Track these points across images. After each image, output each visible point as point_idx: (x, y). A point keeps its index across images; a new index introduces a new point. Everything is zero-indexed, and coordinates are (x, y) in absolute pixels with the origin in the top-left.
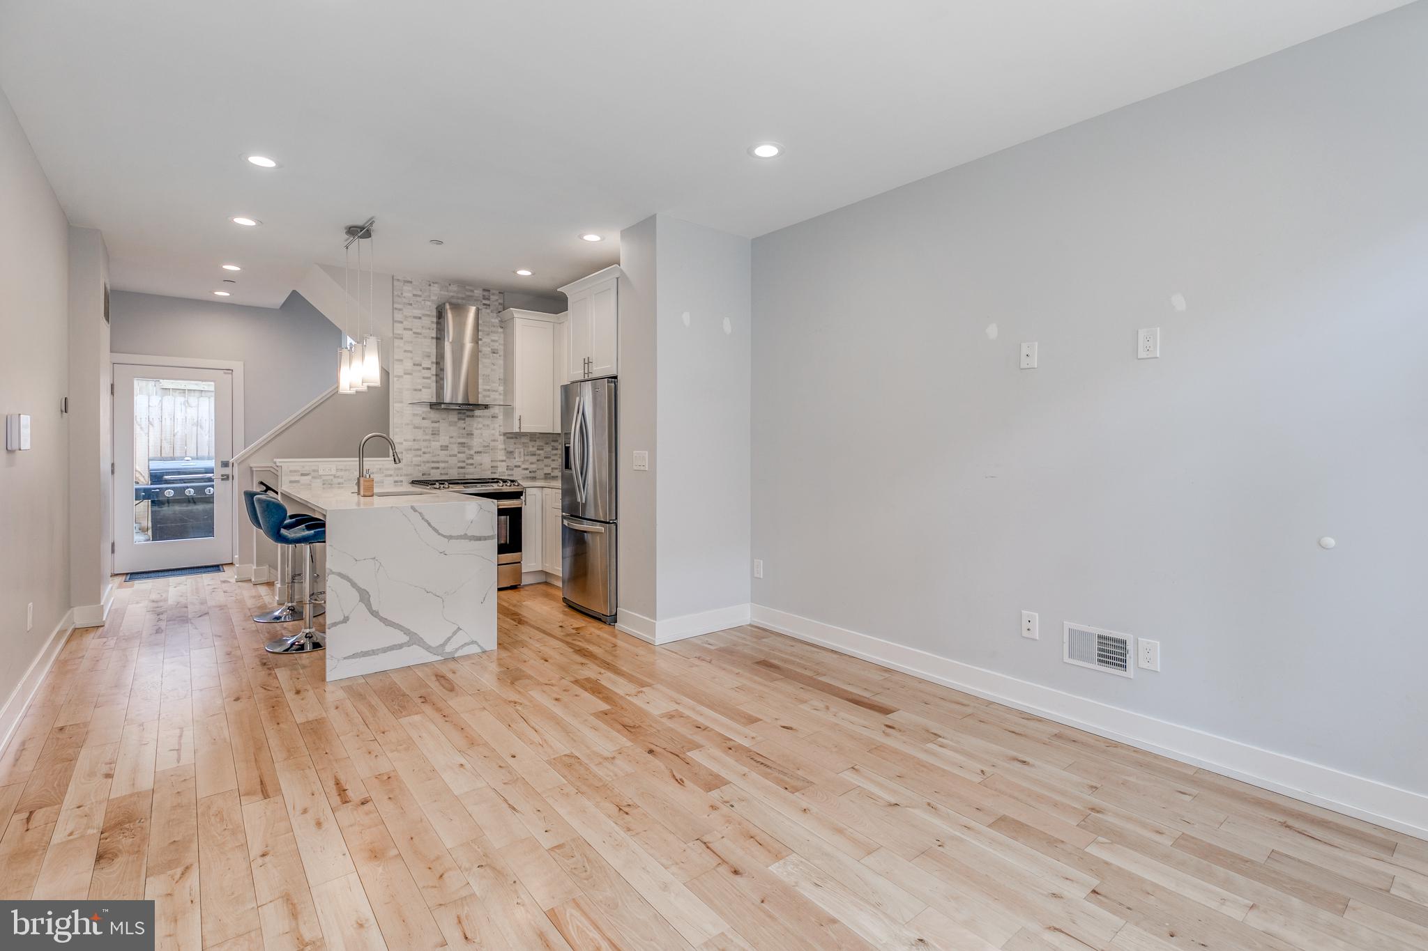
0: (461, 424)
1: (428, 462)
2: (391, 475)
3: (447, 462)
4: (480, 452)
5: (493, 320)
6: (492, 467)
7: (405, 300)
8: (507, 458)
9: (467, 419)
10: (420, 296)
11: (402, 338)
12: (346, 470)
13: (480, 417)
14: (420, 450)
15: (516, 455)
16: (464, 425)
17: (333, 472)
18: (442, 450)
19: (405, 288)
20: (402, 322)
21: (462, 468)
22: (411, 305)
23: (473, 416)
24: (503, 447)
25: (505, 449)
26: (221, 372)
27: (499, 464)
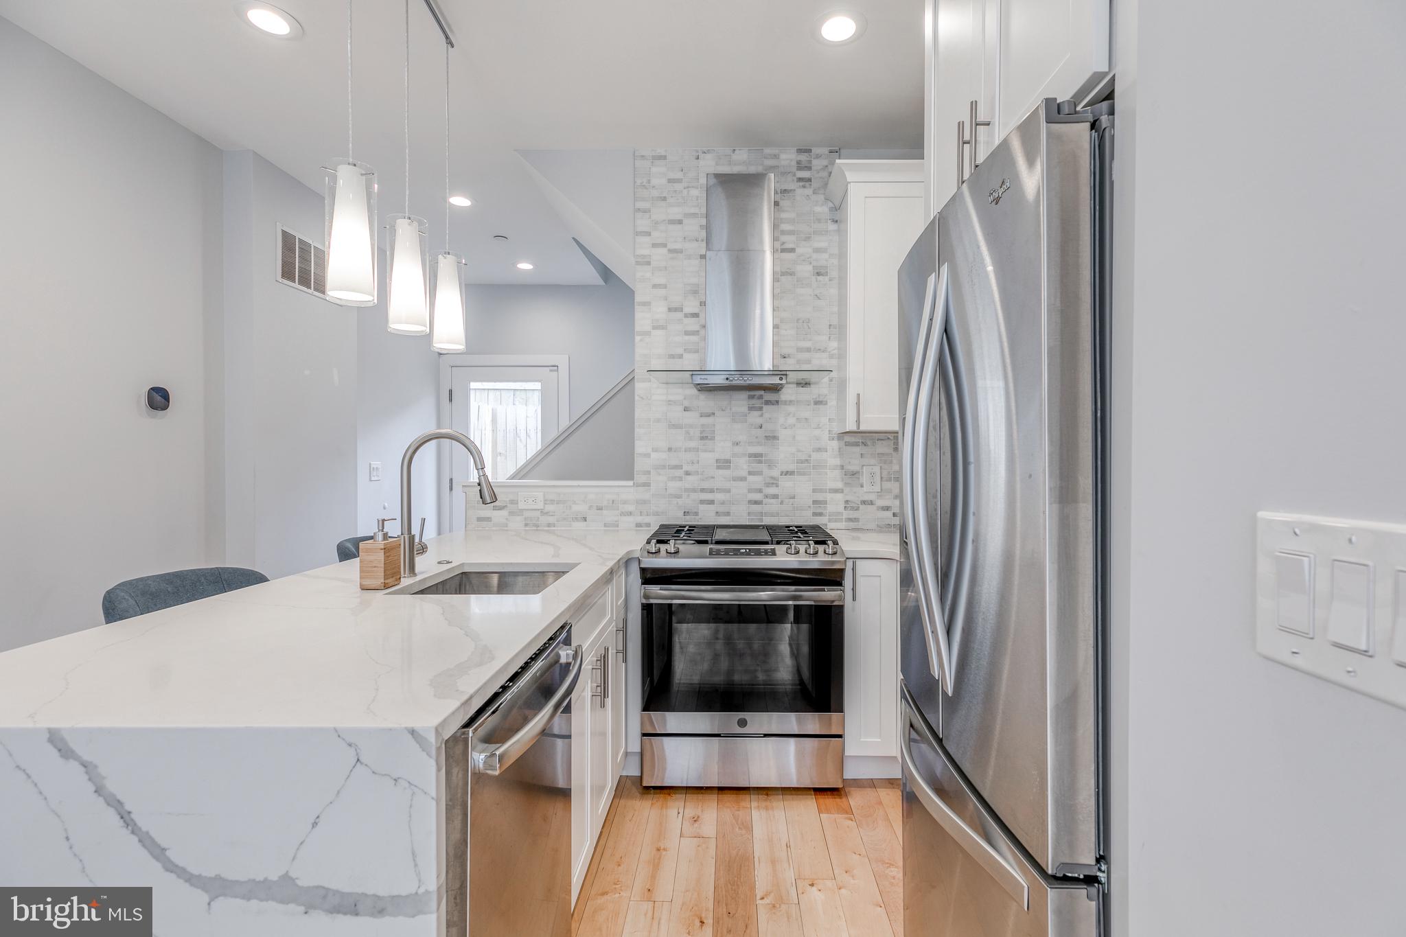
0: (754, 417)
1: (694, 490)
2: (630, 514)
3: (729, 491)
4: (792, 473)
5: (818, 209)
6: (815, 502)
7: (655, 193)
8: (847, 484)
9: (765, 408)
10: (679, 181)
11: (649, 263)
12: (559, 502)
13: (791, 402)
14: (680, 467)
15: (865, 479)
16: (759, 421)
17: (540, 505)
18: (718, 468)
19: (654, 170)
20: (649, 234)
21: (756, 502)
22: (664, 199)
23: (777, 402)
24: (838, 462)
25: (842, 467)
26: (548, 369)
27: (829, 496)
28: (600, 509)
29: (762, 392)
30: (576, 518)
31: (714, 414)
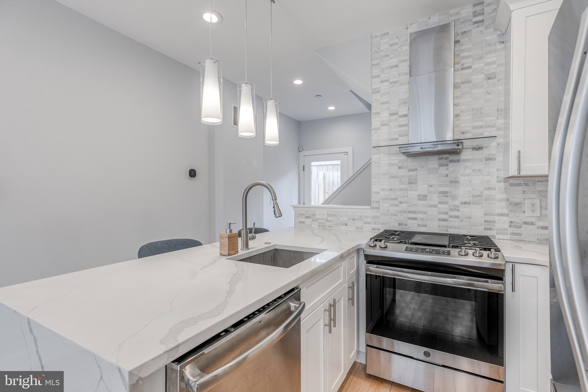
0: (443, 170)
1: (405, 212)
2: (369, 223)
3: (426, 213)
4: (469, 203)
5: (489, 38)
6: (485, 221)
7: (382, 54)
8: (511, 211)
9: (450, 164)
10: (396, 44)
11: (379, 92)
12: (334, 216)
13: (468, 160)
14: (397, 199)
15: (527, 207)
16: (446, 172)
17: (325, 217)
18: (419, 200)
19: (382, 41)
20: (379, 76)
21: (444, 220)
22: (388, 56)
23: (458, 161)
24: (504, 196)
25: (507, 200)
26: (343, 154)
27: (497, 218)
28: (354, 220)
29: (448, 155)
30: (342, 224)
31: (417, 169)
